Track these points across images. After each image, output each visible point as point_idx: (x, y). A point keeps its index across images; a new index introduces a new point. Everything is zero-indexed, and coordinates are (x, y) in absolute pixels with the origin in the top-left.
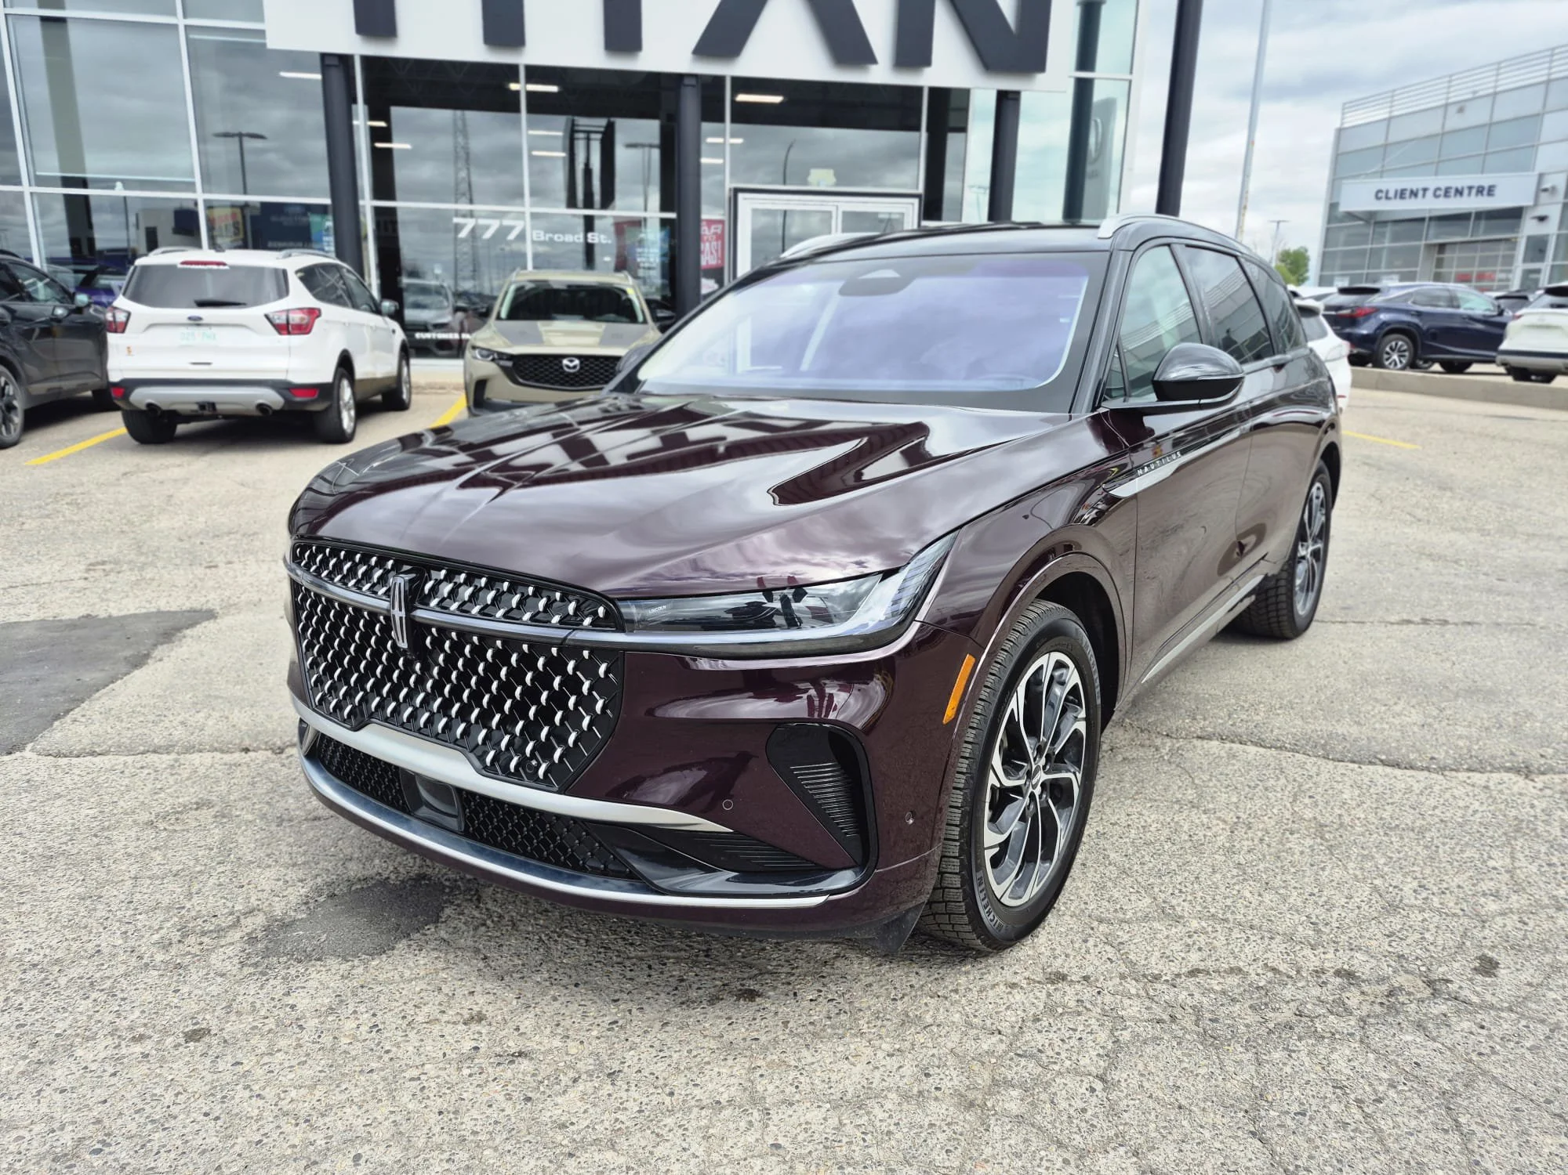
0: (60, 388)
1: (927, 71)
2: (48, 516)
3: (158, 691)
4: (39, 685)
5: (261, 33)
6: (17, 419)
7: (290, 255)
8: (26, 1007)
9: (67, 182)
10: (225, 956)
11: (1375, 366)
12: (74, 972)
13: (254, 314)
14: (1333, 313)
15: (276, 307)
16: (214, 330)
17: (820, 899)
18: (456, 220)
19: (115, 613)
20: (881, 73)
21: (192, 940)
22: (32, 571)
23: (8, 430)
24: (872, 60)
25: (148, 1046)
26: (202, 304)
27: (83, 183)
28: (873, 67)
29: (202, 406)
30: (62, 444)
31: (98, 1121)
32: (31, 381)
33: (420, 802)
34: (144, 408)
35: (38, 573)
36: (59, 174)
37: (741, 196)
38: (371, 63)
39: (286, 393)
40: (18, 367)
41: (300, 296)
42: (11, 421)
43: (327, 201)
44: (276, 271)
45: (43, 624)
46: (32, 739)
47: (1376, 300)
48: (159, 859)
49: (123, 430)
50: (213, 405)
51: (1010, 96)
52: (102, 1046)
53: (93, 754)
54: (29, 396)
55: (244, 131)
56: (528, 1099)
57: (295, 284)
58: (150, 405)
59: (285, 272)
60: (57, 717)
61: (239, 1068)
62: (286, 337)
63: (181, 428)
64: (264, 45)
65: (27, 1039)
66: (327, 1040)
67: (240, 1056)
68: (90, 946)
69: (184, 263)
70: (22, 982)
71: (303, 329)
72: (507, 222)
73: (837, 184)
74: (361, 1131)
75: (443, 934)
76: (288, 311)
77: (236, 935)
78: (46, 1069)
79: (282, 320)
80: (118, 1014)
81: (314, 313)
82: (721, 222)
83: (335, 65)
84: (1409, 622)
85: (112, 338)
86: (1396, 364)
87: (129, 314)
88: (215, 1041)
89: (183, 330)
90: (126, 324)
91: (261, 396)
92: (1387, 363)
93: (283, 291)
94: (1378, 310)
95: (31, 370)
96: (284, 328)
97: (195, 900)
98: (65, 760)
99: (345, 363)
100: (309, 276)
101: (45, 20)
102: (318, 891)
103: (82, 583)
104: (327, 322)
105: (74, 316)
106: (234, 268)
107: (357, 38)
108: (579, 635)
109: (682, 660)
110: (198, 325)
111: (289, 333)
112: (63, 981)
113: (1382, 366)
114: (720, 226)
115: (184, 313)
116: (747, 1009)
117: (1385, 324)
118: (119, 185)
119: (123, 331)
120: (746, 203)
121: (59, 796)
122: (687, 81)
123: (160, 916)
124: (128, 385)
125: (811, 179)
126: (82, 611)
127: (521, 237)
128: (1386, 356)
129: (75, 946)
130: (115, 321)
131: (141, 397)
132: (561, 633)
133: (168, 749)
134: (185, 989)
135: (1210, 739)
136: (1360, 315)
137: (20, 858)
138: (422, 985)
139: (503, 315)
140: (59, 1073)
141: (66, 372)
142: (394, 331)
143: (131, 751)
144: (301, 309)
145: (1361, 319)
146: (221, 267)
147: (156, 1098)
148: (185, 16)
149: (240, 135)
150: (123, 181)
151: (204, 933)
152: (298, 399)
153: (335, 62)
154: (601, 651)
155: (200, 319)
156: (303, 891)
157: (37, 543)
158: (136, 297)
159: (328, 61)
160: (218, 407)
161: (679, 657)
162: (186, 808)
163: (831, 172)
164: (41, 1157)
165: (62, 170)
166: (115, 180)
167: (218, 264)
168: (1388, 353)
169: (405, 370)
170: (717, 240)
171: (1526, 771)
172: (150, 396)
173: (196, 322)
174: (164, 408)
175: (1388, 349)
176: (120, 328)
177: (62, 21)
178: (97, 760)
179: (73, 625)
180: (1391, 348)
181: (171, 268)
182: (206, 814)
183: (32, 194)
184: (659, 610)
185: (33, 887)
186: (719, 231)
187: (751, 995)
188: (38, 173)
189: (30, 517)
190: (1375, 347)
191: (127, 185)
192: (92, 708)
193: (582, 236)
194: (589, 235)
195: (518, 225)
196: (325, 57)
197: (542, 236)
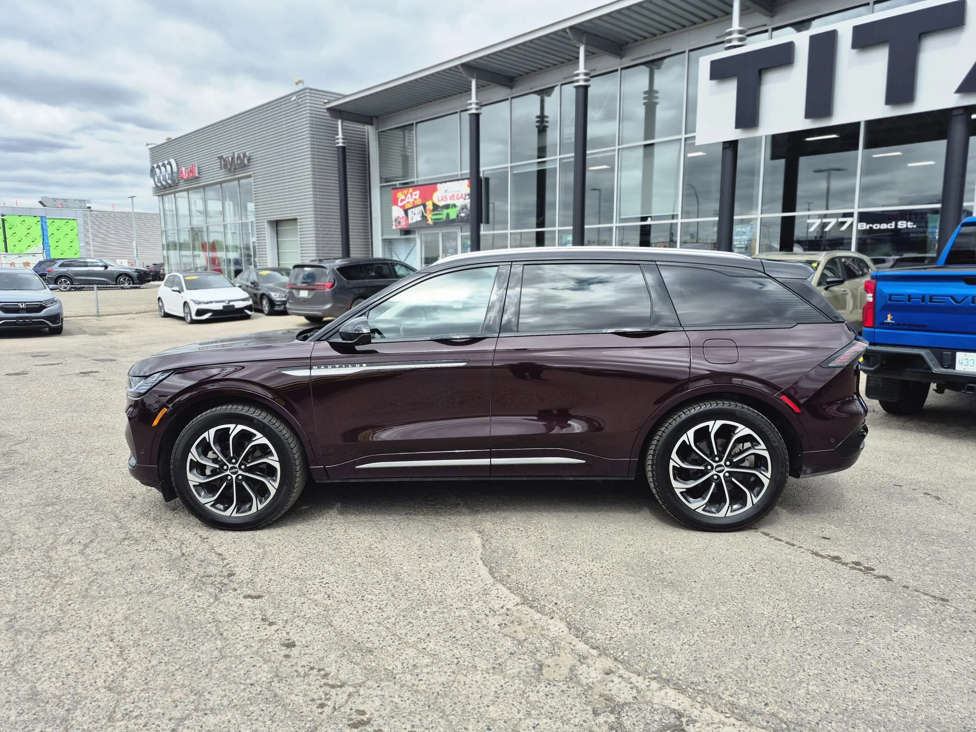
9: (644, 219)
18: (809, 221)
64: (694, 143)
72: (841, 220)
101: (645, 146)
118: (649, 219)
122: (955, 112)
127: (849, 229)
148: (685, 133)
153: (729, 145)
159: (725, 146)
165: (640, 213)
183: (616, 227)
188: (623, 217)
193: (893, 224)
194: (899, 223)
195: (849, 220)
196: (724, 143)
197: (864, 226)
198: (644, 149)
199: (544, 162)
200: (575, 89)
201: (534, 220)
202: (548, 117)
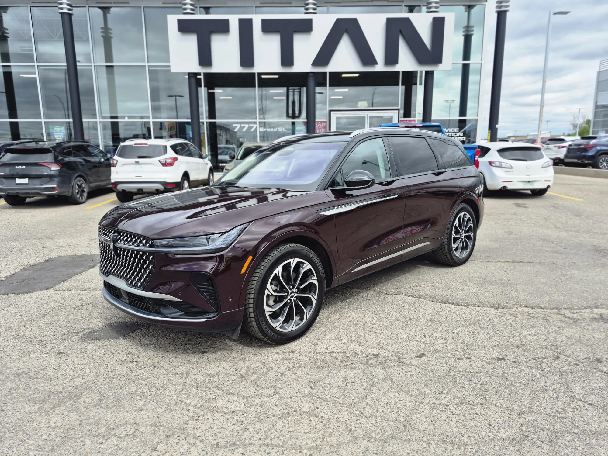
0: (100, 185)
1: (397, 66)
2: (85, 225)
3: (93, 275)
4: (62, 273)
5: (169, 66)
6: (85, 195)
7: (169, 141)
8: (24, 346)
9: (112, 117)
10: (75, 338)
11: (594, 167)
12: (38, 339)
13: (155, 160)
14: (577, 147)
15: (162, 158)
16: (143, 166)
17: (205, 320)
18: (234, 125)
19: (93, 253)
20: (380, 67)
21: (70, 334)
22: (74, 241)
23: (82, 198)
24: (376, 63)
25: (48, 355)
26: (140, 157)
27: (116, 117)
28: (377, 66)
29: (139, 190)
30: (98, 202)
31: (29, 368)
32: (90, 183)
33: (122, 296)
34: (121, 191)
35: (75, 242)
36: (109, 115)
37: (332, 113)
38: (206, 75)
39: (165, 186)
40: (86, 178)
41: (171, 154)
42: (83, 195)
43: (190, 120)
44: (164, 146)
45: (71, 257)
46: (54, 286)
47: (593, 142)
48: (72, 316)
49: (116, 199)
50: (142, 190)
51: (429, 73)
52: (37, 355)
53: (68, 290)
54: (89, 187)
55: (177, 95)
56: (131, 370)
57: (169, 150)
58: (123, 190)
59: (166, 146)
60: (63, 281)
61: (67, 360)
62: (165, 167)
63: (135, 197)
64: (170, 70)
65: (21, 352)
66: (90, 356)
67: (68, 358)
68: (45, 334)
69: (135, 144)
70: (26, 341)
71: (171, 164)
72: (251, 125)
73: (368, 107)
74: (87, 374)
75: (133, 336)
76: (166, 159)
77: (82, 333)
78: (23, 358)
79: (164, 162)
80: (44, 348)
81: (176, 159)
82: (326, 122)
83: (193, 76)
84: (507, 261)
85: (112, 168)
86: (605, 167)
87: (117, 161)
88: (64, 355)
89: (133, 166)
90: (116, 164)
91: (156, 187)
92: (601, 167)
93: (165, 152)
94: (595, 146)
95: (91, 179)
96: (165, 164)
97: (76, 325)
98: (60, 292)
99: (186, 175)
100: (174, 147)
101: (107, 66)
102: (107, 325)
103: (87, 245)
104: (180, 162)
105: (106, 161)
106: (150, 146)
107: (200, 67)
108: (146, 249)
109: (166, 255)
110: (138, 164)
111: (166, 166)
112: (35, 341)
113: (599, 168)
114: (325, 123)
115: (133, 160)
116: (201, 355)
117: (599, 151)
118: (126, 118)
119: (115, 166)
120: (334, 115)
121: (54, 300)
122: (310, 75)
123: (65, 328)
124: (117, 184)
125: (358, 105)
126: (84, 253)
127: (256, 130)
128: (600, 164)
129: (41, 334)
130: (113, 163)
131: (120, 187)
132: (143, 248)
133: (88, 290)
134: (62, 344)
135: (399, 295)
136: (588, 147)
137: (38, 314)
138: (121, 346)
139: (239, 158)
140: (25, 359)
141: (103, 179)
142: (207, 164)
143: (78, 290)
144: (171, 158)
145: (588, 149)
146: (146, 145)
147: (44, 365)
148: (148, 62)
149: (176, 96)
150: (128, 116)
151: (74, 333)
152: (169, 187)
153: (192, 75)
154: (151, 253)
155: (138, 162)
156: (103, 324)
157: (78, 233)
158: (120, 156)
159: (190, 75)
160: (144, 190)
161: (165, 254)
162: (85, 304)
163: (366, 102)
164: (14, 374)
165: (110, 113)
166: (125, 116)
167: (146, 144)
168: (601, 163)
169: (211, 177)
170: (324, 128)
171: (497, 307)
172: (123, 187)
173: (137, 163)
174: (127, 190)
175: (601, 161)
176: (115, 165)
177: (112, 66)
178: (68, 292)
179: (80, 257)
180: (603, 161)
181: (131, 146)
182: (90, 306)
183: (100, 122)
184: (164, 242)
185: (38, 321)
186: (325, 125)
187: (204, 352)
188: (103, 115)
189: (79, 225)
190: (595, 160)
191: (129, 117)
192: (73, 279)
193: (276, 129)
194: (279, 128)
195: (255, 126)
196: (189, 74)
197: (262, 129)
198: (107, 69)
199: (10, 66)
200: (60, 15)
201: (6, 112)
202: (7, 30)
